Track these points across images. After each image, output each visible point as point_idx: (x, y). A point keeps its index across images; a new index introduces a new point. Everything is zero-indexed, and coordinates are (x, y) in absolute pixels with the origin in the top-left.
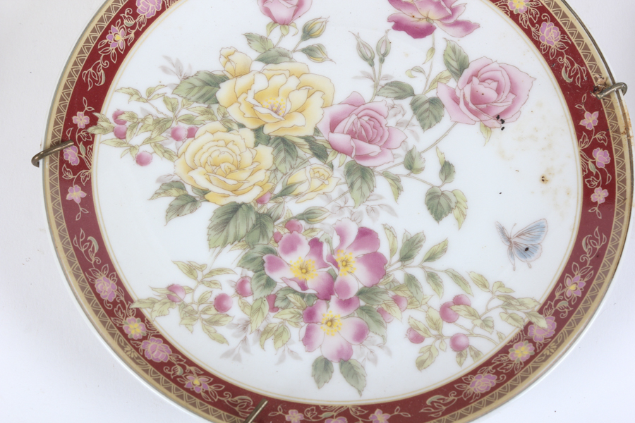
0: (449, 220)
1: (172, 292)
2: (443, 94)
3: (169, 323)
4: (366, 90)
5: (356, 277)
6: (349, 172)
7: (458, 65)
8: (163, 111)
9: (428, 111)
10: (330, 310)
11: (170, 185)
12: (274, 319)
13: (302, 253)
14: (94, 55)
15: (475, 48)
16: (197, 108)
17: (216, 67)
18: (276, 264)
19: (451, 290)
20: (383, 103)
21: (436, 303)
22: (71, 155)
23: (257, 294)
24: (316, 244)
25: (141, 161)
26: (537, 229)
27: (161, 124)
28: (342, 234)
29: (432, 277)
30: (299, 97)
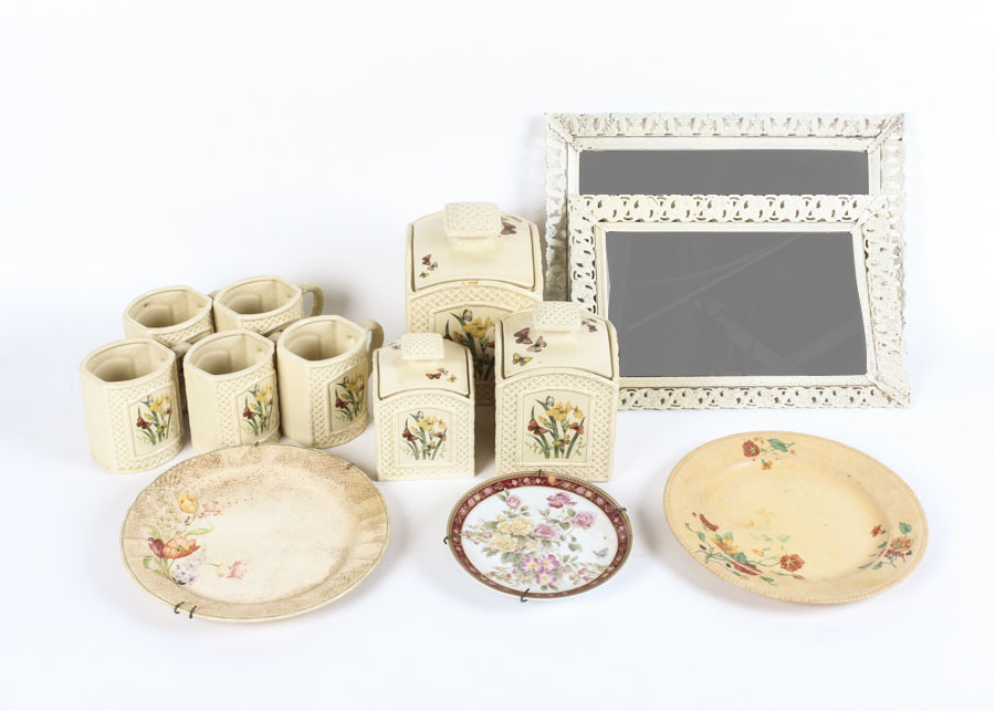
0: (577, 551)
1: (493, 574)
2: (569, 521)
3: (494, 579)
4: (544, 522)
5: (551, 566)
6: (543, 542)
7: (573, 514)
8: (481, 531)
9: (565, 525)
10: (544, 574)
11: (485, 550)
12: (526, 578)
13: (532, 562)
14: (457, 516)
15: (575, 508)
16: (491, 531)
17: (496, 520)
18: (524, 565)
19: (581, 568)
20: (550, 525)
21: (577, 571)
22: (455, 539)
23: (520, 573)
24: (536, 560)
25: (476, 543)
26: (606, 549)
27: (480, 534)
28: (544, 557)
29: (574, 565)
30: (524, 525)
